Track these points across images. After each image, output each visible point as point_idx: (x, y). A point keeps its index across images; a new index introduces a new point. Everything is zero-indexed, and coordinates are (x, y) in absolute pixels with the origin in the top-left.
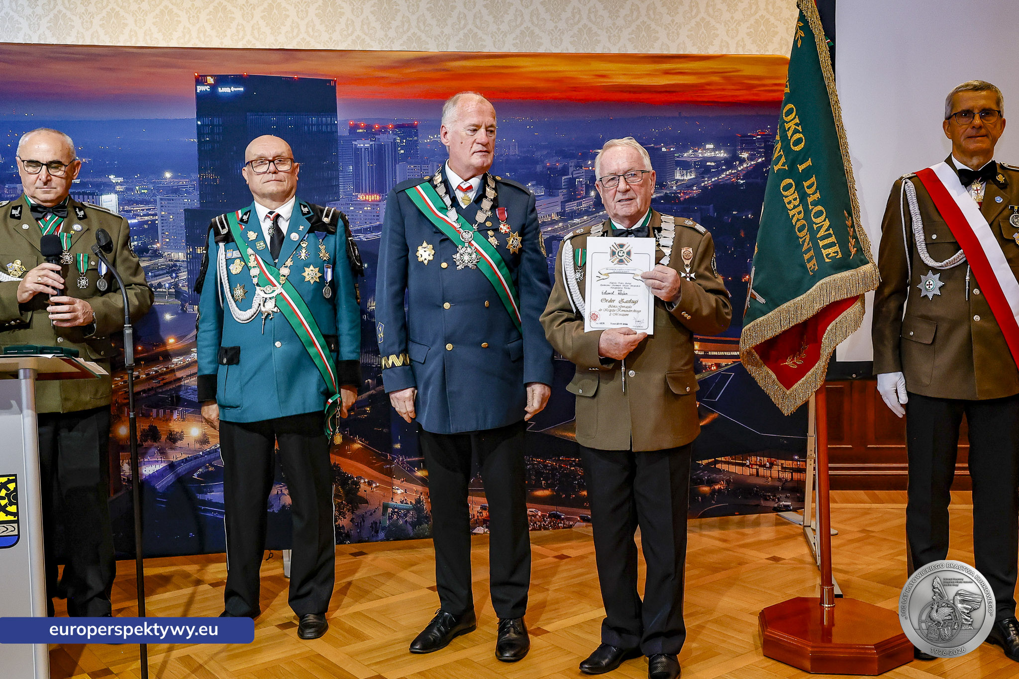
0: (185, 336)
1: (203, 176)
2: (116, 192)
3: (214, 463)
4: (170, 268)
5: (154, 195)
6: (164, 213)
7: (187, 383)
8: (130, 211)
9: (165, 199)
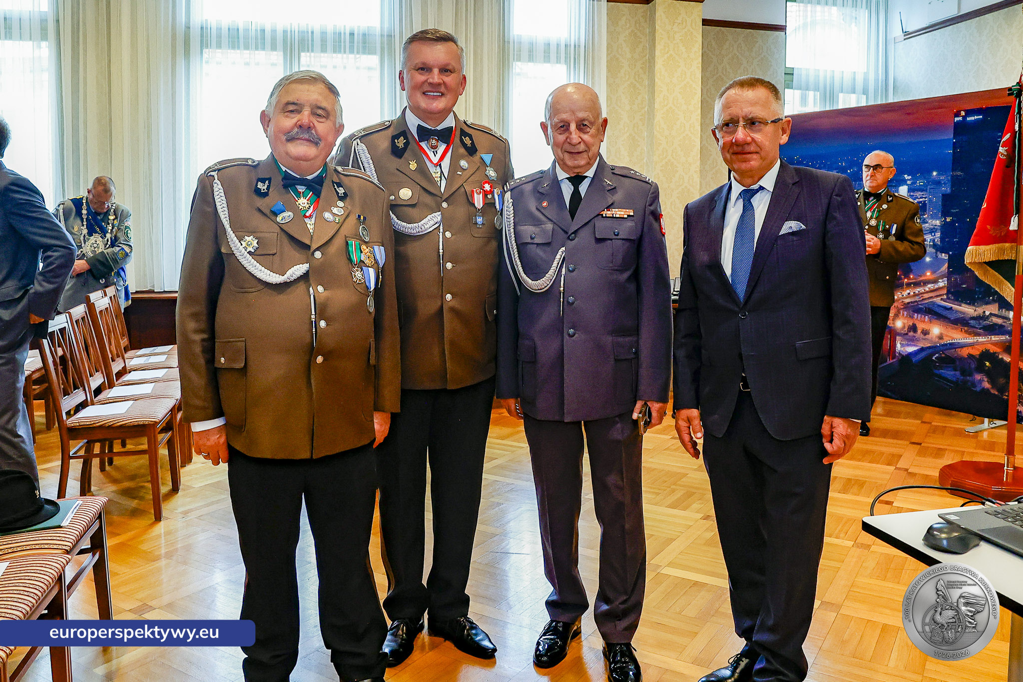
0: (936, 272)
1: (954, 173)
2: (907, 185)
3: (946, 352)
4: (932, 230)
5: (927, 186)
6: (930, 197)
7: (935, 301)
9: (932, 188)
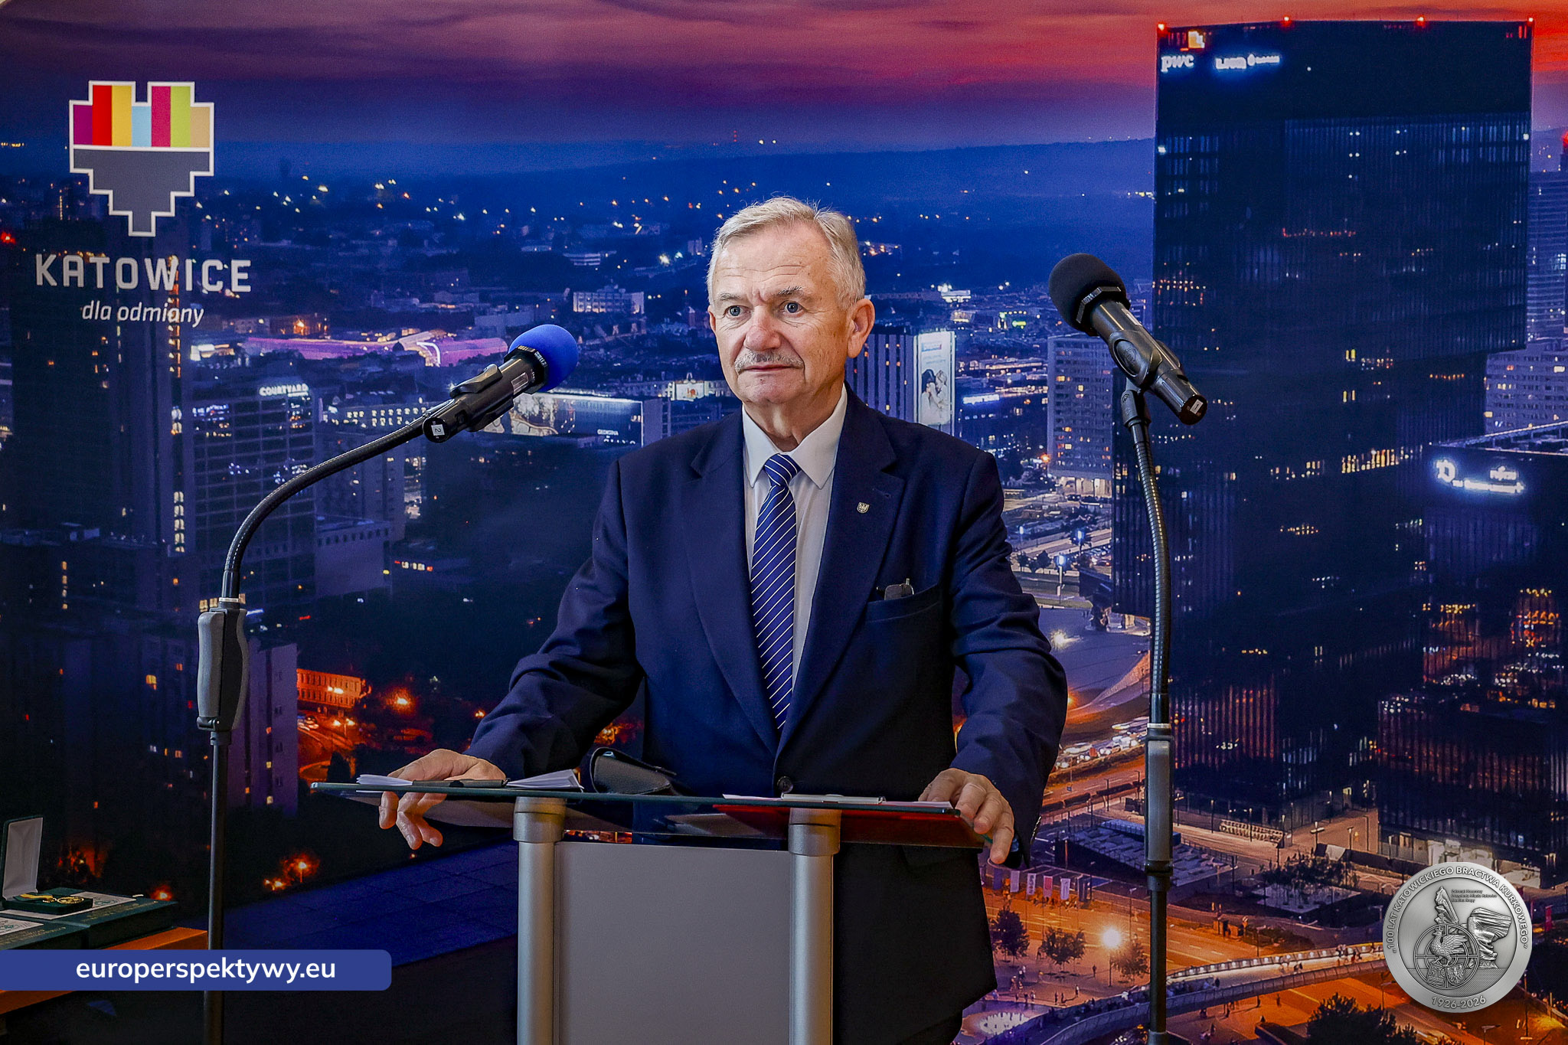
0: (1099, 691)
1: (1165, 285)
2: (953, 327)
4: (1075, 515)
5: (1043, 333)
6: (1062, 378)
7: (1098, 811)
8: (983, 373)
9: (1068, 344)
